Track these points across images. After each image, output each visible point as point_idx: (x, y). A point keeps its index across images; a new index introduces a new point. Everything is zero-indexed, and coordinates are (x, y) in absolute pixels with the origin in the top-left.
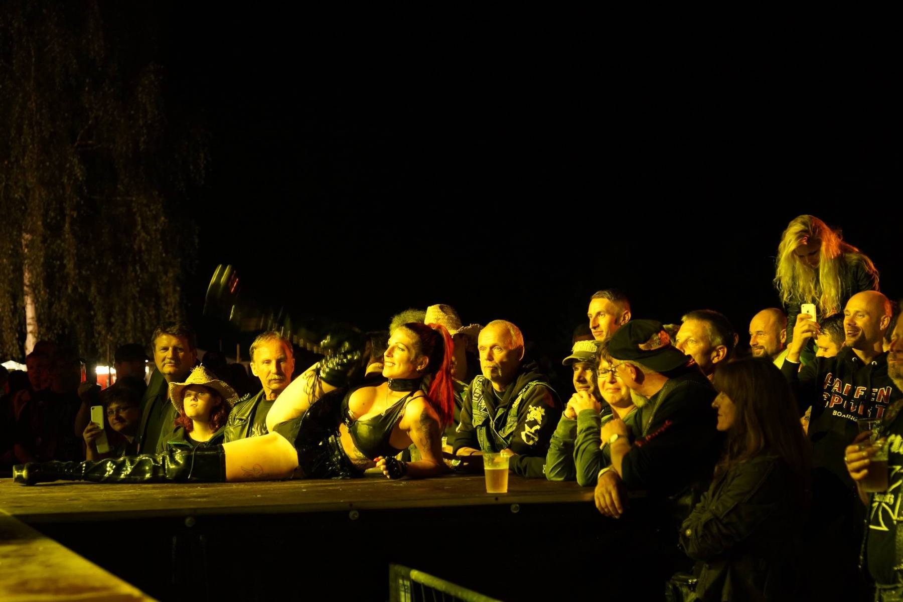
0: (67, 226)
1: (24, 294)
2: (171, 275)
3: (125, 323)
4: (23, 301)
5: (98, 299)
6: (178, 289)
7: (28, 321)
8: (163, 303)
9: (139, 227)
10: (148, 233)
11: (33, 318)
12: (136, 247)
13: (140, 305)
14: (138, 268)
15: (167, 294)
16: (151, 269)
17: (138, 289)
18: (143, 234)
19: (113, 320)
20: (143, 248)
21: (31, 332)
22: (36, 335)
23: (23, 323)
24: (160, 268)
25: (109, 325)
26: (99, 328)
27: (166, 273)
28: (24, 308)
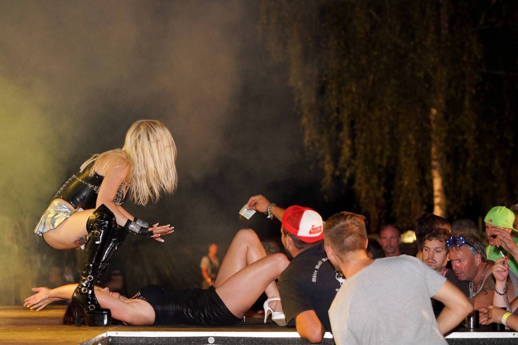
0: (467, 103)
1: (431, 167)
4: (431, 175)
5: (501, 171)
7: (436, 193)
11: (439, 191)
21: (439, 204)
22: (443, 206)
23: (431, 196)
28: (432, 181)
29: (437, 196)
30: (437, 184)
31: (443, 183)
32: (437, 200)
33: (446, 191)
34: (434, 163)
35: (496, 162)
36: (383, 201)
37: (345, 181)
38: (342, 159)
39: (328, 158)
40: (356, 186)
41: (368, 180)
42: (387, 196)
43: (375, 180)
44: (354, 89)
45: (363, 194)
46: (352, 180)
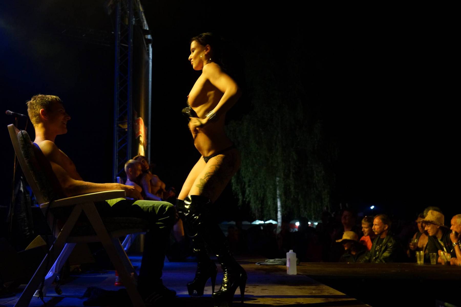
1: (277, 198)
3: (310, 208)
4: (277, 200)
5: (301, 199)
6: (329, 196)
8: (323, 201)
12: (314, 182)
13: (316, 202)
14: (315, 189)
15: (325, 198)
16: (319, 189)
17: (315, 196)
18: (316, 177)
22: (281, 212)
23: (277, 208)
25: (305, 208)
26: (302, 209)
27: (324, 190)
29: (279, 208)
30: (279, 204)
31: (281, 203)
32: (279, 209)
33: (282, 206)
34: (278, 196)
35: (300, 196)
36: (260, 210)
37: (247, 202)
38: (246, 195)
40: (251, 204)
41: (255, 202)
42: (262, 208)
43: (258, 202)
44: (251, 170)
45: (253, 207)
46: (249, 202)
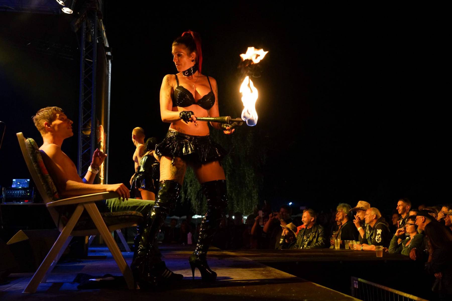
2: (255, 190)
3: (242, 204)
5: (235, 197)
6: (257, 194)
8: (253, 199)
9: (247, 177)
10: (249, 178)
12: (246, 182)
13: (247, 199)
14: (246, 188)
15: (254, 196)
16: (250, 189)
17: (246, 194)
18: (248, 179)
19: (239, 203)
20: (248, 182)
24: (252, 188)
25: (238, 205)
26: (235, 205)
27: (254, 190)
39: (183, 193)
